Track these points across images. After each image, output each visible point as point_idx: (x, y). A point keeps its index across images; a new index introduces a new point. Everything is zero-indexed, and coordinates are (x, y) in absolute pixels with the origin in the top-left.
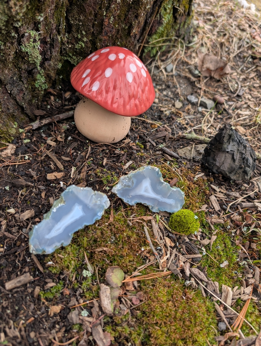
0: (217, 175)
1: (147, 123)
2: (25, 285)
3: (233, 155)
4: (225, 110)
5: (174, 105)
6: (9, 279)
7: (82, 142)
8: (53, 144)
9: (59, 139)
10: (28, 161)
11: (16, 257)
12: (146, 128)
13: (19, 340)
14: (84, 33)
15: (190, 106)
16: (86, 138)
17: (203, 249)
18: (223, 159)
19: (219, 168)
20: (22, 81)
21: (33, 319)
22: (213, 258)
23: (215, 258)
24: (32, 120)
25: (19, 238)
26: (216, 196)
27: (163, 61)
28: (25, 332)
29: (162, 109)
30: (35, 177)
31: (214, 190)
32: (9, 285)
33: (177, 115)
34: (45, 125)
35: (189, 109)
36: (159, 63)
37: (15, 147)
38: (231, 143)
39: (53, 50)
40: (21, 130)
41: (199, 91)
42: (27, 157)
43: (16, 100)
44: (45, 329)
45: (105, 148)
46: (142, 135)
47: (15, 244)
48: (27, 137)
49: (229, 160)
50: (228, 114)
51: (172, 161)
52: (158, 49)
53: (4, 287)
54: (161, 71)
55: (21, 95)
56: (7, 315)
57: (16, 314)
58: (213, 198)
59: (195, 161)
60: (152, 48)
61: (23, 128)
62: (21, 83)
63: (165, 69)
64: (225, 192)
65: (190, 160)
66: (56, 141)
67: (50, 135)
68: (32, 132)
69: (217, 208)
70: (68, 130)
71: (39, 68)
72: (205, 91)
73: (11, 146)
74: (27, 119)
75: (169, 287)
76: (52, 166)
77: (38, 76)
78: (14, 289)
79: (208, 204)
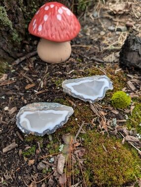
0: (130, 68)
1: (83, 47)
2: (13, 149)
3: (138, 52)
4: (134, 30)
5: (99, 34)
6: (5, 147)
7: (43, 65)
8: (27, 69)
9: (30, 66)
10: (14, 81)
11: (8, 134)
12: (83, 50)
13: (12, 181)
14: (34, 3)
15: (110, 33)
16: (46, 63)
17: (126, 115)
18: (132, 56)
19: (130, 62)
20: (4, 38)
21: (19, 168)
22: (134, 121)
23: (135, 120)
24: (16, 59)
25: (10, 124)
26: (132, 82)
27: (91, 12)
28: (15, 176)
29: (92, 38)
30: (18, 89)
31: (130, 78)
32: (4, 150)
33: (102, 39)
34: (23, 61)
35: (110, 35)
36: (89, 13)
37: (7, 75)
38: (135, 44)
39: (18, 17)
40: (10, 66)
41: (115, 23)
42: (13, 79)
43: (3, 49)
44: (27, 174)
45: (56, 66)
46: (80, 54)
47: (7, 127)
48: (13, 69)
49: (136, 56)
50: (136, 31)
51: (100, 65)
52: (85, 5)
53: (2, 151)
54: (91, 18)
55: (6, 46)
56: (4, 167)
57: (9, 166)
58: (129, 83)
59: (115, 63)
60: (82, 5)
61: (11, 64)
62: (4, 39)
63: (93, 16)
64: (138, 77)
65: (112, 63)
66: (29, 68)
67: (25, 65)
68: (16, 66)
69: (133, 88)
70: (36, 60)
71: (12, 28)
72: (119, 22)
73: (5, 75)
74: (13, 59)
75: (104, 142)
76: (27, 82)
77: (13, 34)
78: (7, 152)
79: (127, 87)
